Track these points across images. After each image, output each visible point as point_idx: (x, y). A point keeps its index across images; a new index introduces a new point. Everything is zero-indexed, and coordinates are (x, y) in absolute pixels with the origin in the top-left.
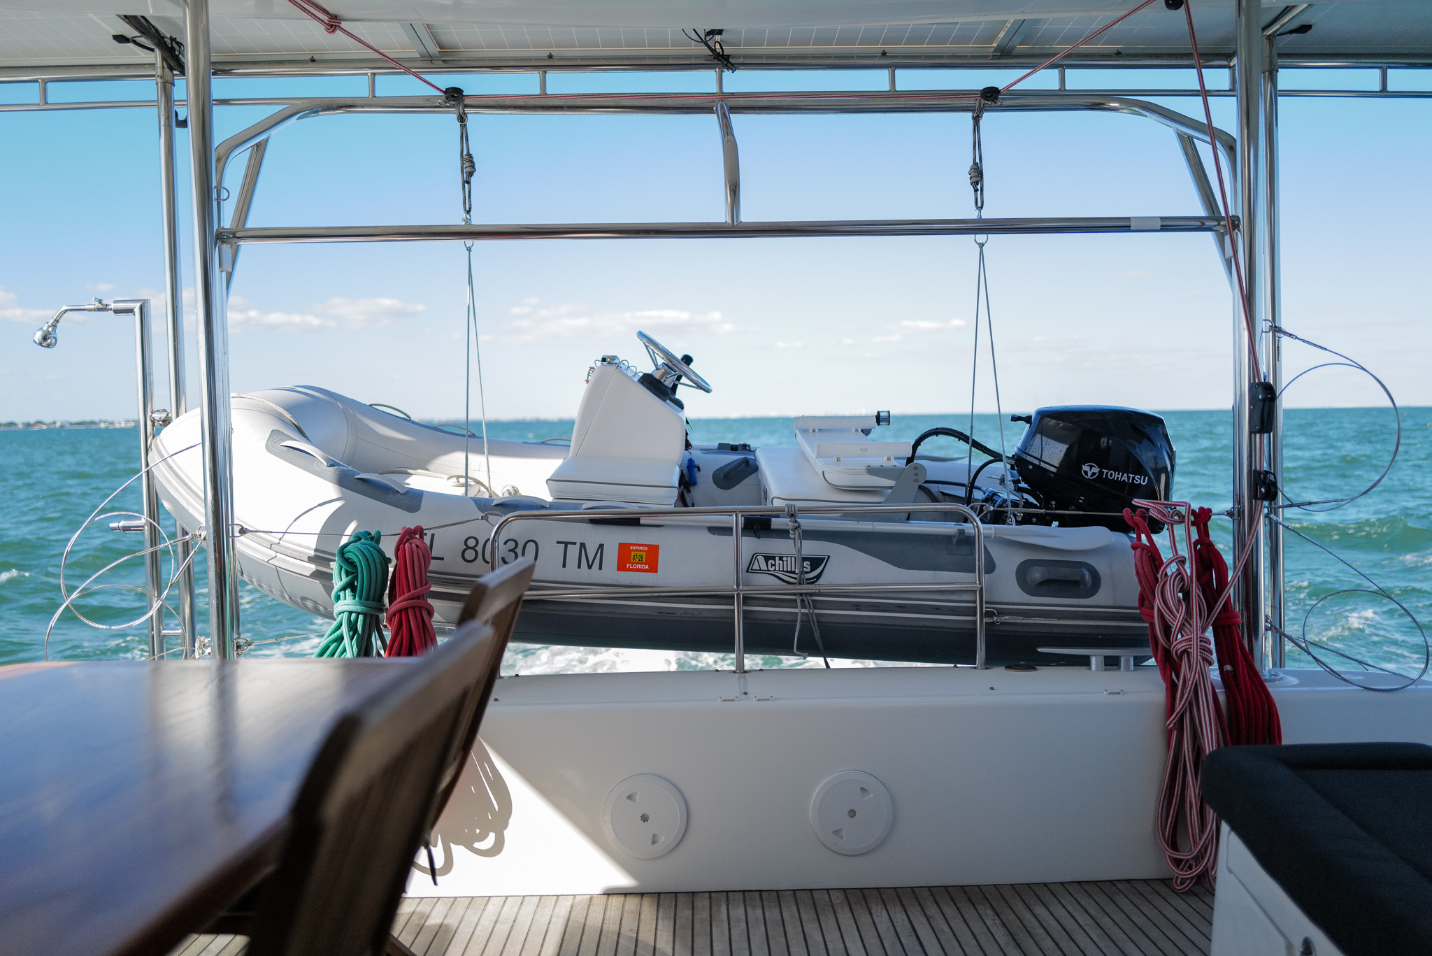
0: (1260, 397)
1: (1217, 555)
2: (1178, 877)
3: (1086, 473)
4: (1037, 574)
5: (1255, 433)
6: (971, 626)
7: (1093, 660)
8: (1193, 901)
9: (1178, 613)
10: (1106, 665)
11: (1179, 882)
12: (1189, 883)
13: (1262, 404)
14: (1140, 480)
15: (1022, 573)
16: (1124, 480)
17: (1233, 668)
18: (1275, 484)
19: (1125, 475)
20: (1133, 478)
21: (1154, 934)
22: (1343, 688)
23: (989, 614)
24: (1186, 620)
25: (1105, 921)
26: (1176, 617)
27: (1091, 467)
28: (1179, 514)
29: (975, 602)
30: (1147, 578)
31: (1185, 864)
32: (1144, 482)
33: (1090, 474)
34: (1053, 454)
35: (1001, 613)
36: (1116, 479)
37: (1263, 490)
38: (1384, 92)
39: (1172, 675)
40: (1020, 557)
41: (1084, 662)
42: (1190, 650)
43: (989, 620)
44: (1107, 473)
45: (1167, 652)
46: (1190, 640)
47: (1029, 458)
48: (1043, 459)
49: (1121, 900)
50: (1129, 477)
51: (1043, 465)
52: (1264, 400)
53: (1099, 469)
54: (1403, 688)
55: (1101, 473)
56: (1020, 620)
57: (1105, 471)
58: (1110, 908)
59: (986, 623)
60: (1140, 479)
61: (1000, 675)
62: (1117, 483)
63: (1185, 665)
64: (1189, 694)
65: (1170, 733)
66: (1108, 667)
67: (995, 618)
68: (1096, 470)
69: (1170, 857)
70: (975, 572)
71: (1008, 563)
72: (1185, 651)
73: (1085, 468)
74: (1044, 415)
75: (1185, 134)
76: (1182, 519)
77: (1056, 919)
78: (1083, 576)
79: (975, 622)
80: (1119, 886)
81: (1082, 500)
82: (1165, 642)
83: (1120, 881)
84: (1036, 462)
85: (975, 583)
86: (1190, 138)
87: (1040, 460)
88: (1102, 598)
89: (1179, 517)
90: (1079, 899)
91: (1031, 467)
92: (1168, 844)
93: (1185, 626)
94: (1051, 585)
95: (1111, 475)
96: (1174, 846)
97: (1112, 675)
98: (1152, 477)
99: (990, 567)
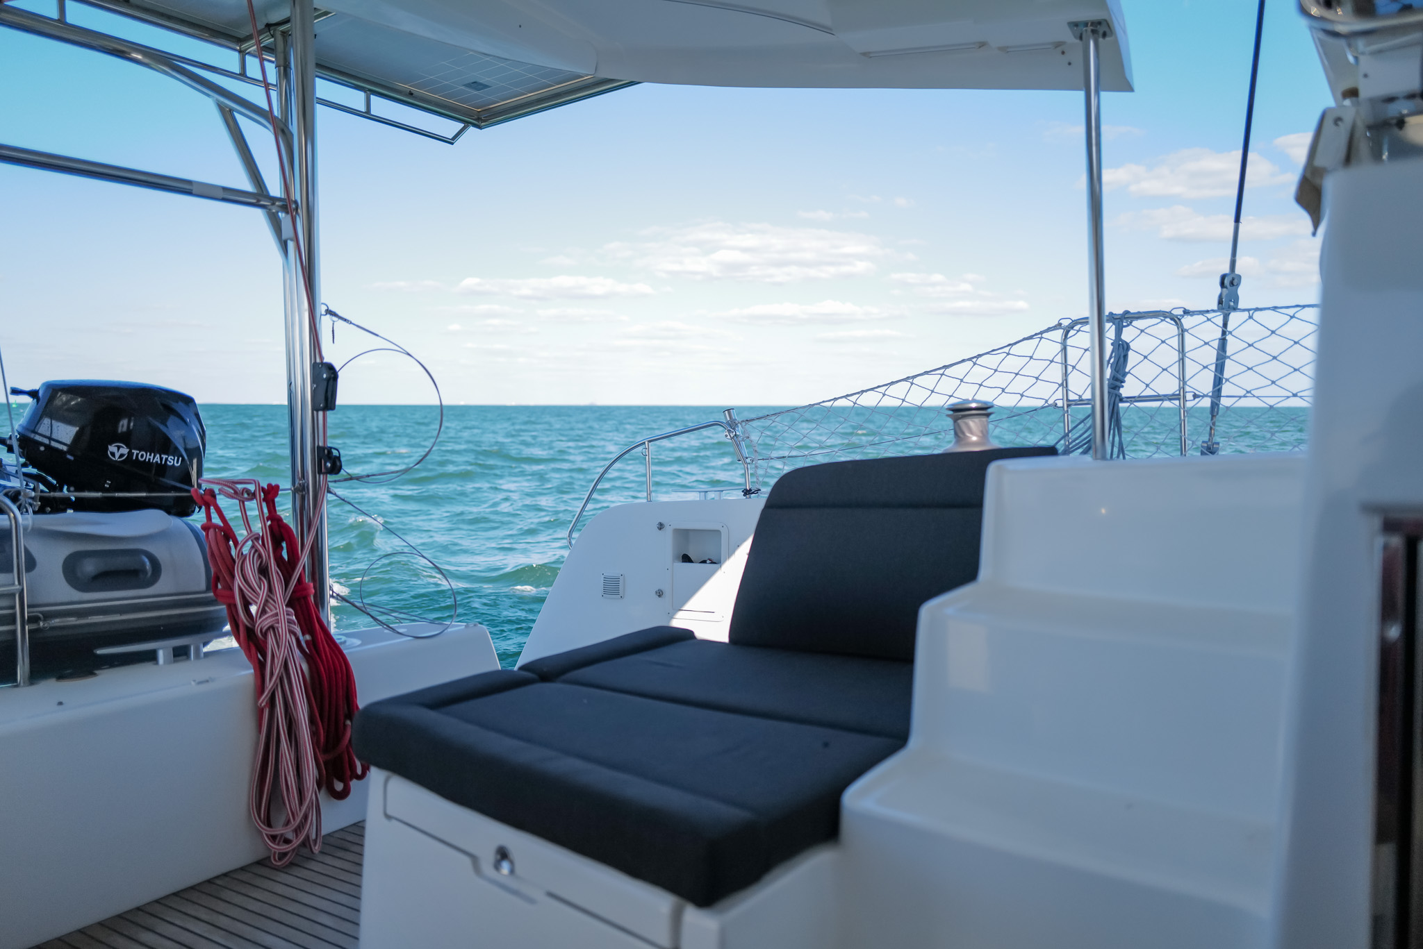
0: (325, 376)
1: (287, 528)
2: (275, 853)
3: (113, 454)
4: (90, 567)
5: (317, 411)
6: (9, 637)
7: (161, 654)
8: (297, 871)
9: (260, 589)
10: (174, 656)
11: (277, 858)
12: (291, 856)
13: (325, 383)
14: (172, 461)
15: (71, 568)
16: (157, 462)
17: (312, 637)
18: (339, 458)
19: (158, 456)
20: (166, 459)
21: (276, 914)
22: (399, 640)
23: (34, 619)
24: (269, 596)
25: (223, 922)
26: (258, 594)
27: (119, 448)
28: (248, 491)
29: (13, 607)
30: (223, 559)
31: (280, 839)
32: (177, 462)
33: (117, 455)
34: (64, 434)
35: (48, 616)
36: (147, 460)
37: (329, 465)
38: (367, 114)
39: (257, 656)
40: (64, 550)
41: (151, 657)
42: (277, 625)
43: (34, 626)
44: (137, 455)
45: (250, 632)
46: (276, 615)
47: (38, 438)
48: (54, 436)
49: (227, 895)
50: (161, 459)
51: (54, 444)
52: (328, 380)
53: (128, 450)
54: (442, 632)
55: (130, 454)
56: (72, 621)
57: (135, 452)
58: (221, 907)
59: (29, 630)
60: (174, 460)
61: (51, 689)
62: (147, 465)
63: (271, 640)
64: (280, 670)
65: (260, 712)
66: (178, 658)
67: (41, 624)
68: (125, 451)
69: (267, 835)
70: (11, 571)
71: (52, 558)
72: (272, 627)
73: (112, 448)
74: (55, 389)
75: (227, 106)
76: (252, 496)
77: (169, 939)
78: (144, 564)
79: (14, 632)
80: (218, 882)
81: (108, 484)
82: (247, 620)
83: (217, 877)
84: (46, 441)
85: (13, 584)
86: (231, 110)
87: (50, 439)
88: (164, 586)
89: (248, 494)
90: (183, 910)
91: (42, 448)
92: (264, 823)
93: (269, 602)
94: (107, 579)
95: (142, 456)
96: (269, 824)
97: (182, 666)
98: (186, 457)
99: (31, 564)
